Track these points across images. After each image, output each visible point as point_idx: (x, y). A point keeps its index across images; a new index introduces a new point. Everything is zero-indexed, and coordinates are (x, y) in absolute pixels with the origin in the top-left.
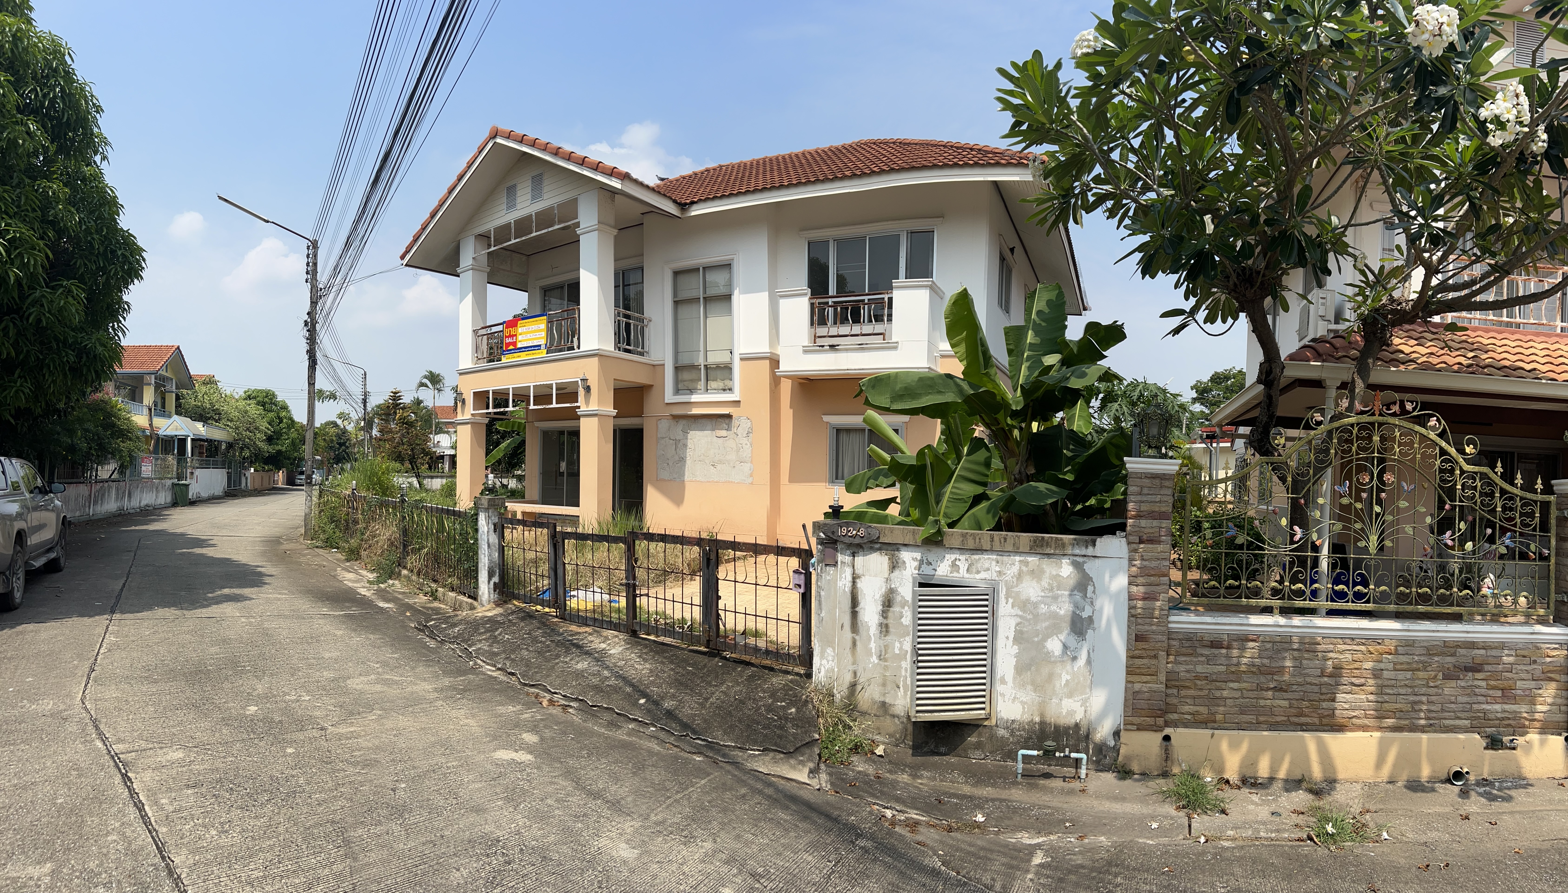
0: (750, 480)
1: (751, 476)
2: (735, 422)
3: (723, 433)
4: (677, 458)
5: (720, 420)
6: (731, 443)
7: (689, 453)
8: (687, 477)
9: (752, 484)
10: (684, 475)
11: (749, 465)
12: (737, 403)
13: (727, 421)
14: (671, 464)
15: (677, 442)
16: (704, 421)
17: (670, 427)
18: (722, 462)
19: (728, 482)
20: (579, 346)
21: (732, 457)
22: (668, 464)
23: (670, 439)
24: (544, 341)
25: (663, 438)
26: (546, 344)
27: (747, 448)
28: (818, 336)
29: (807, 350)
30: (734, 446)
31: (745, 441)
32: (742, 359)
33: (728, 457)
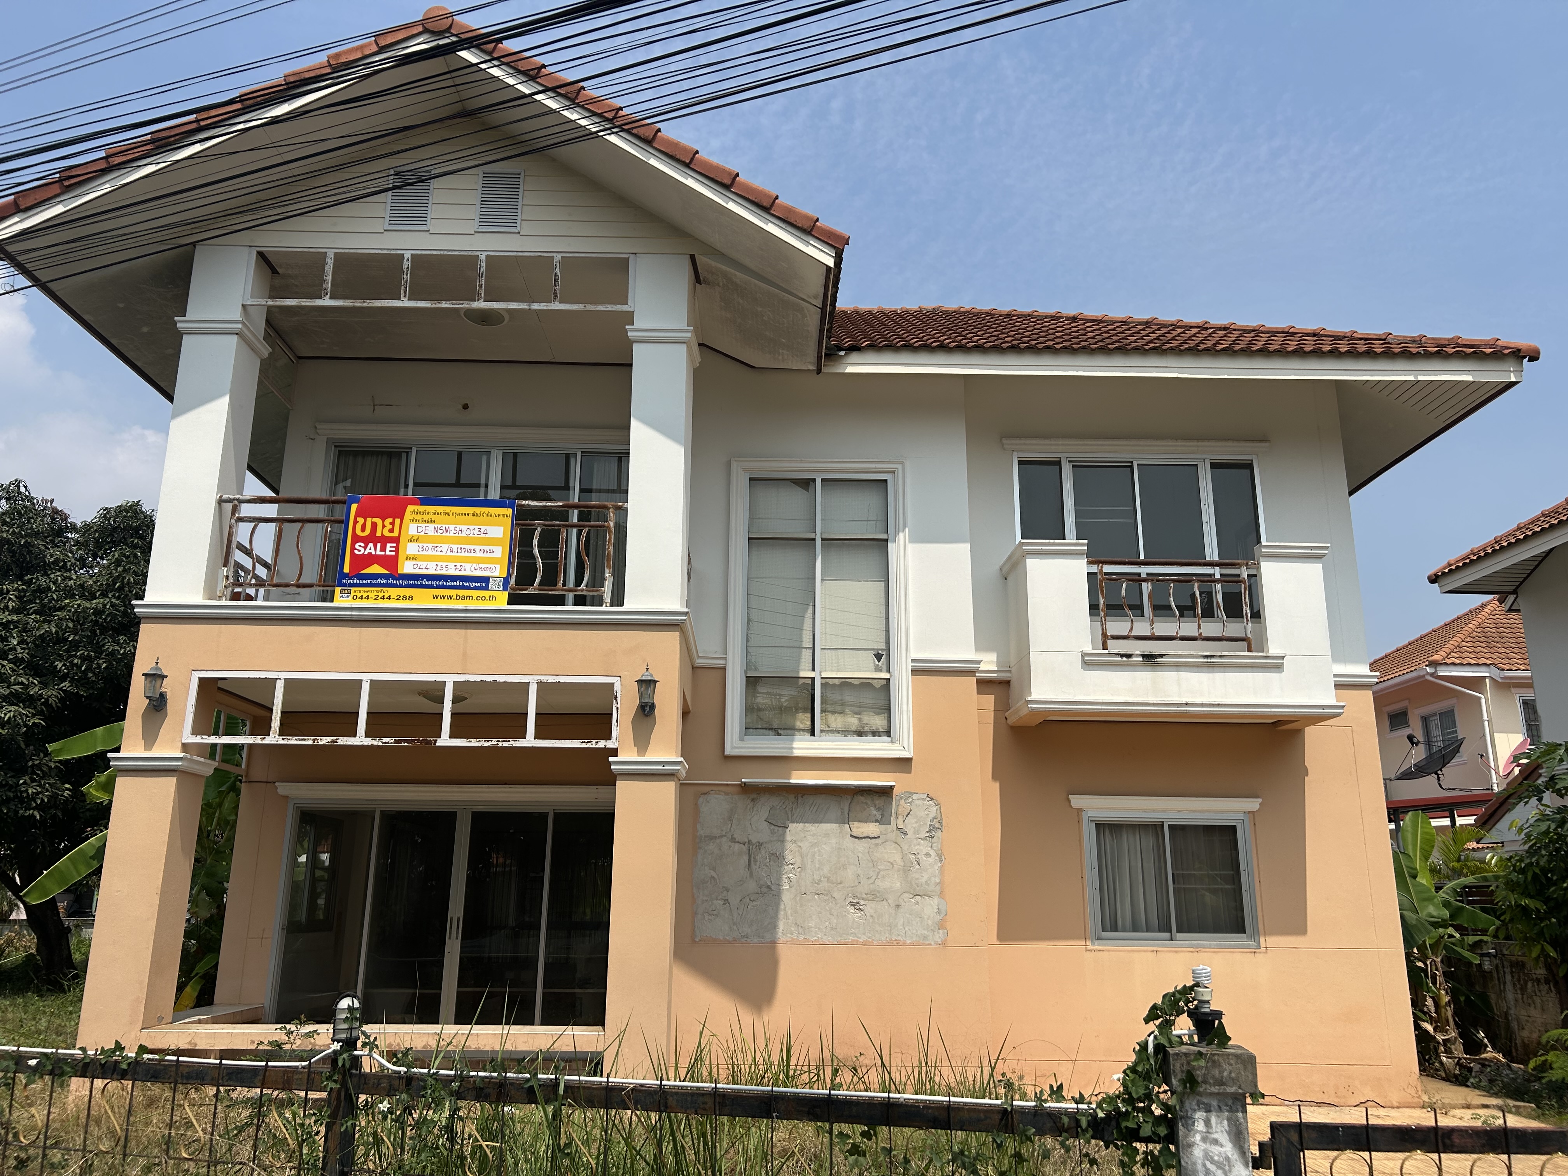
0: (939, 936)
1: (941, 925)
2: (898, 805)
3: (871, 828)
4: (752, 886)
5: (862, 799)
6: (890, 853)
7: (789, 874)
8: (785, 929)
9: (944, 944)
10: (775, 927)
11: (935, 901)
12: (903, 764)
13: (879, 802)
14: (734, 900)
15: (752, 849)
16: (819, 800)
17: (732, 812)
18: (876, 896)
19: (890, 943)
20: (618, 598)
21: (893, 883)
22: (726, 901)
23: (733, 840)
24: (497, 571)
25: (712, 838)
26: (506, 580)
27: (930, 864)
28: (1105, 636)
29: (1088, 663)
30: (897, 858)
31: (923, 847)
32: (915, 672)
33: (883, 884)
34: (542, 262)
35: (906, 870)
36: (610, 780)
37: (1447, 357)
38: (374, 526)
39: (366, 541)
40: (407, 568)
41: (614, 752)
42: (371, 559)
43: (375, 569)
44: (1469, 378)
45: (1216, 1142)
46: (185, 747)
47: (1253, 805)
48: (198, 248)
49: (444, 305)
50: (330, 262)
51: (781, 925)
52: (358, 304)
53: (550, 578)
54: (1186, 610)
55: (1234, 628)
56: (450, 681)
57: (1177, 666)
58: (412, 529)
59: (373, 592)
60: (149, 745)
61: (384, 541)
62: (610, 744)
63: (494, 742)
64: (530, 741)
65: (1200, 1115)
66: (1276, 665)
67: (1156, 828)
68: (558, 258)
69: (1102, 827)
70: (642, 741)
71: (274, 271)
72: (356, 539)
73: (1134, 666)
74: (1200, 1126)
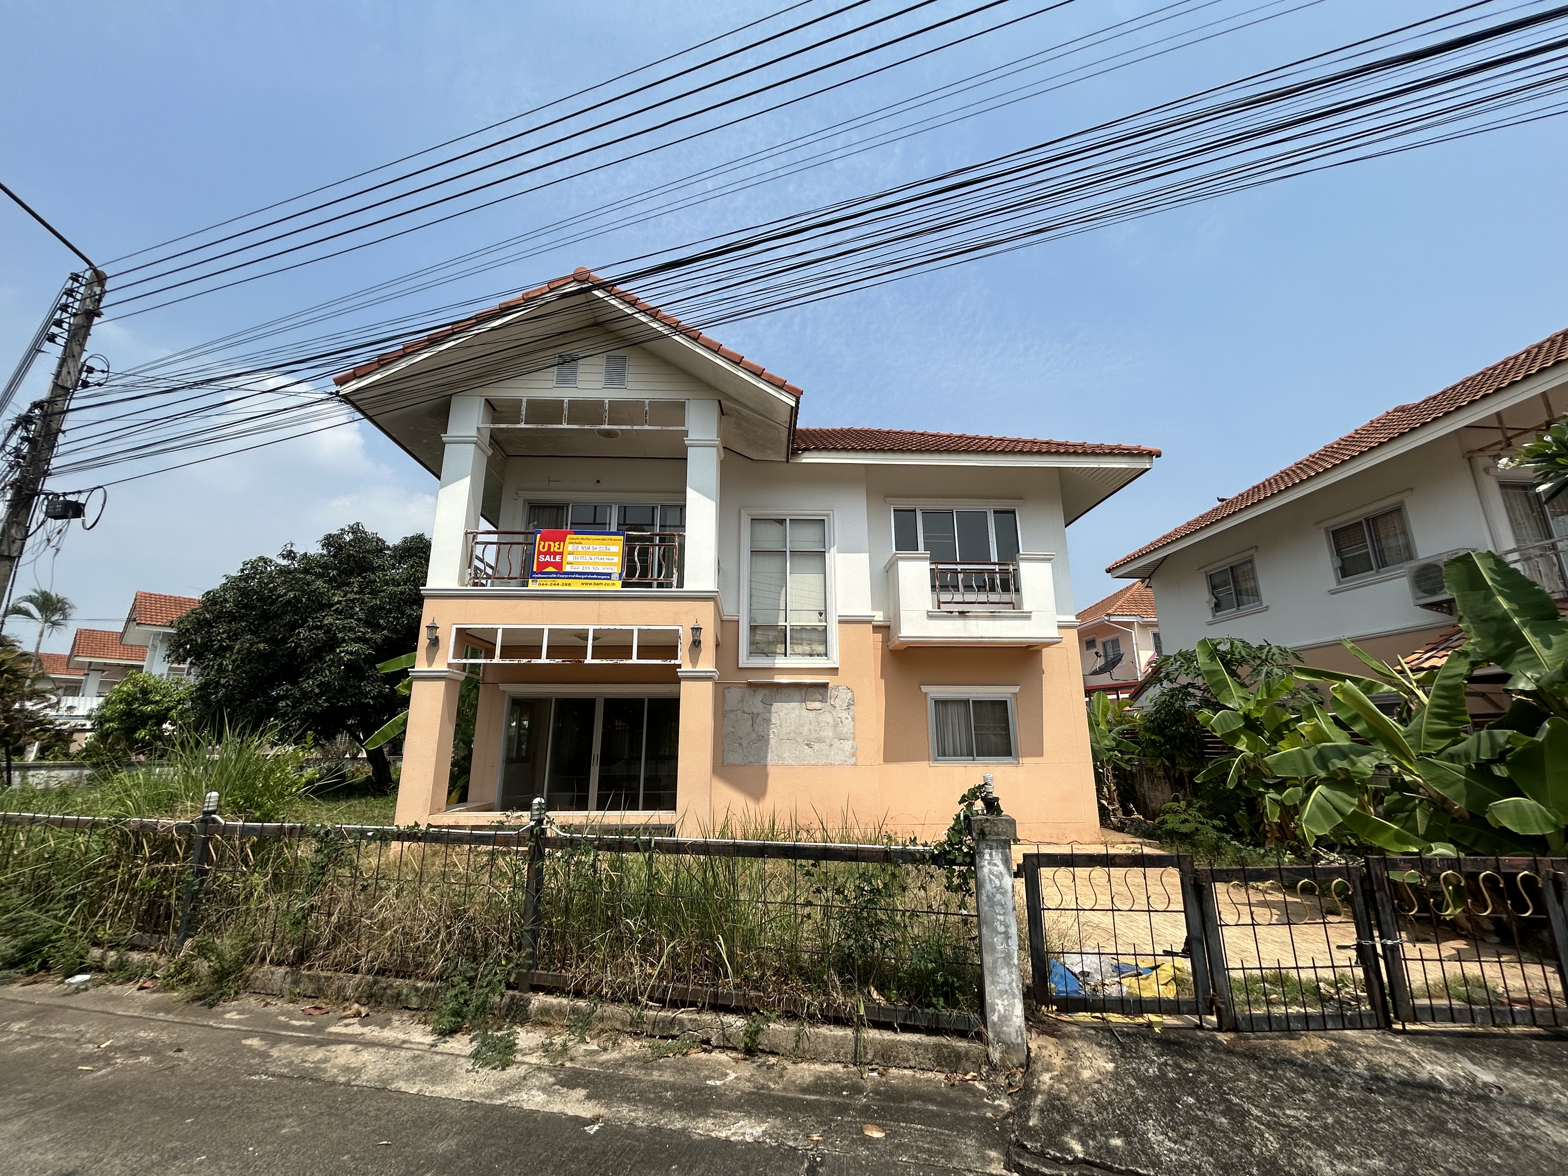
0: (852, 761)
1: (854, 755)
2: (831, 692)
3: (817, 705)
4: (754, 736)
5: (812, 690)
6: (827, 718)
7: (773, 729)
8: (771, 758)
9: (855, 765)
10: (766, 757)
11: (850, 743)
12: (834, 671)
13: (821, 691)
14: (744, 744)
15: (754, 717)
16: (790, 691)
17: (743, 697)
18: (820, 740)
19: (826, 765)
20: (681, 584)
21: (828, 733)
22: (740, 744)
23: (744, 712)
24: (616, 570)
25: (732, 711)
26: (620, 575)
27: (849, 723)
28: (939, 602)
29: (930, 616)
30: (831, 720)
31: (845, 714)
32: (840, 622)
33: (823, 734)
34: (639, 404)
35: (835, 726)
36: (677, 681)
37: (1115, 455)
38: (549, 546)
39: (545, 554)
40: (567, 568)
41: (679, 666)
42: (548, 564)
43: (550, 569)
44: (1126, 466)
45: (995, 865)
46: (449, 665)
47: (1016, 689)
48: (453, 398)
49: (586, 427)
50: (524, 404)
51: (769, 756)
52: (540, 426)
53: (644, 574)
54: (981, 588)
55: (1006, 597)
56: (591, 628)
57: (977, 617)
58: (570, 548)
59: (549, 581)
60: (430, 664)
61: (555, 554)
62: (677, 662)
63: (615, 661)
64: (635, 660)
65: (987, 851)
66: (1027, 616)
67: (966, 702)
68: (647, 401)
69: (937, 702)
70: (694, 660)
71: (494, 409)
72: (540, 553)
73: (955, 617)
74: (987, 857)
